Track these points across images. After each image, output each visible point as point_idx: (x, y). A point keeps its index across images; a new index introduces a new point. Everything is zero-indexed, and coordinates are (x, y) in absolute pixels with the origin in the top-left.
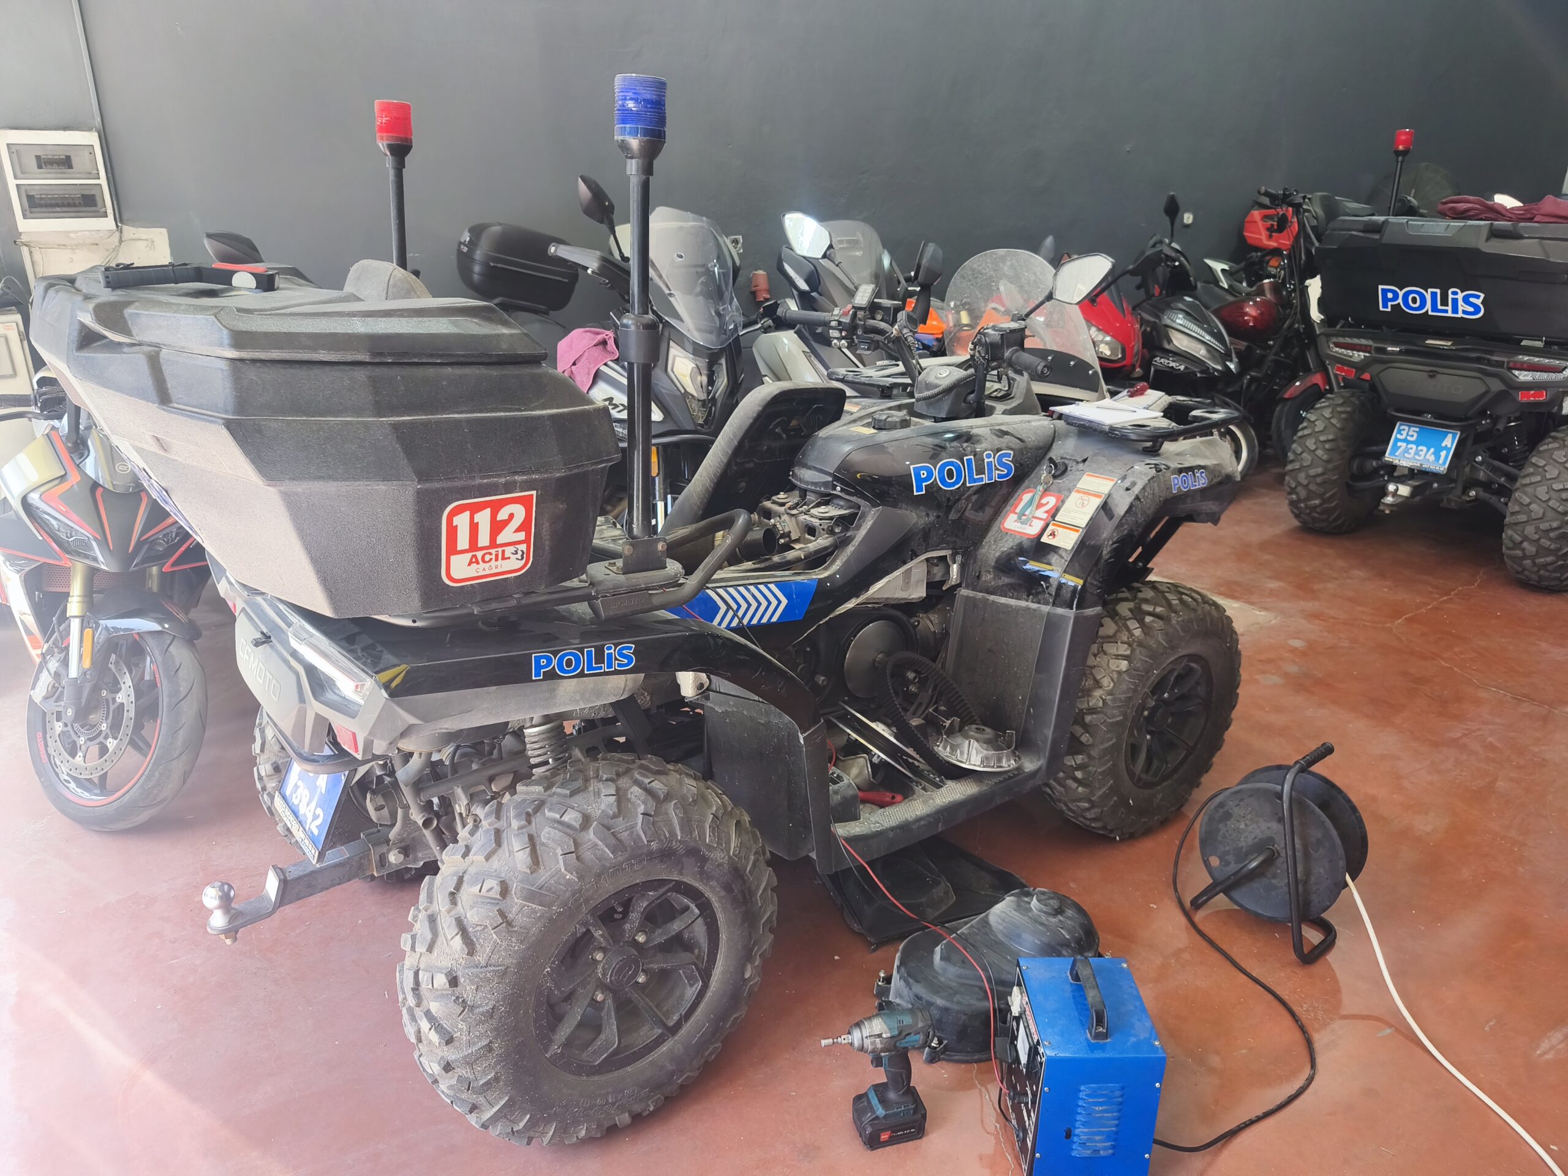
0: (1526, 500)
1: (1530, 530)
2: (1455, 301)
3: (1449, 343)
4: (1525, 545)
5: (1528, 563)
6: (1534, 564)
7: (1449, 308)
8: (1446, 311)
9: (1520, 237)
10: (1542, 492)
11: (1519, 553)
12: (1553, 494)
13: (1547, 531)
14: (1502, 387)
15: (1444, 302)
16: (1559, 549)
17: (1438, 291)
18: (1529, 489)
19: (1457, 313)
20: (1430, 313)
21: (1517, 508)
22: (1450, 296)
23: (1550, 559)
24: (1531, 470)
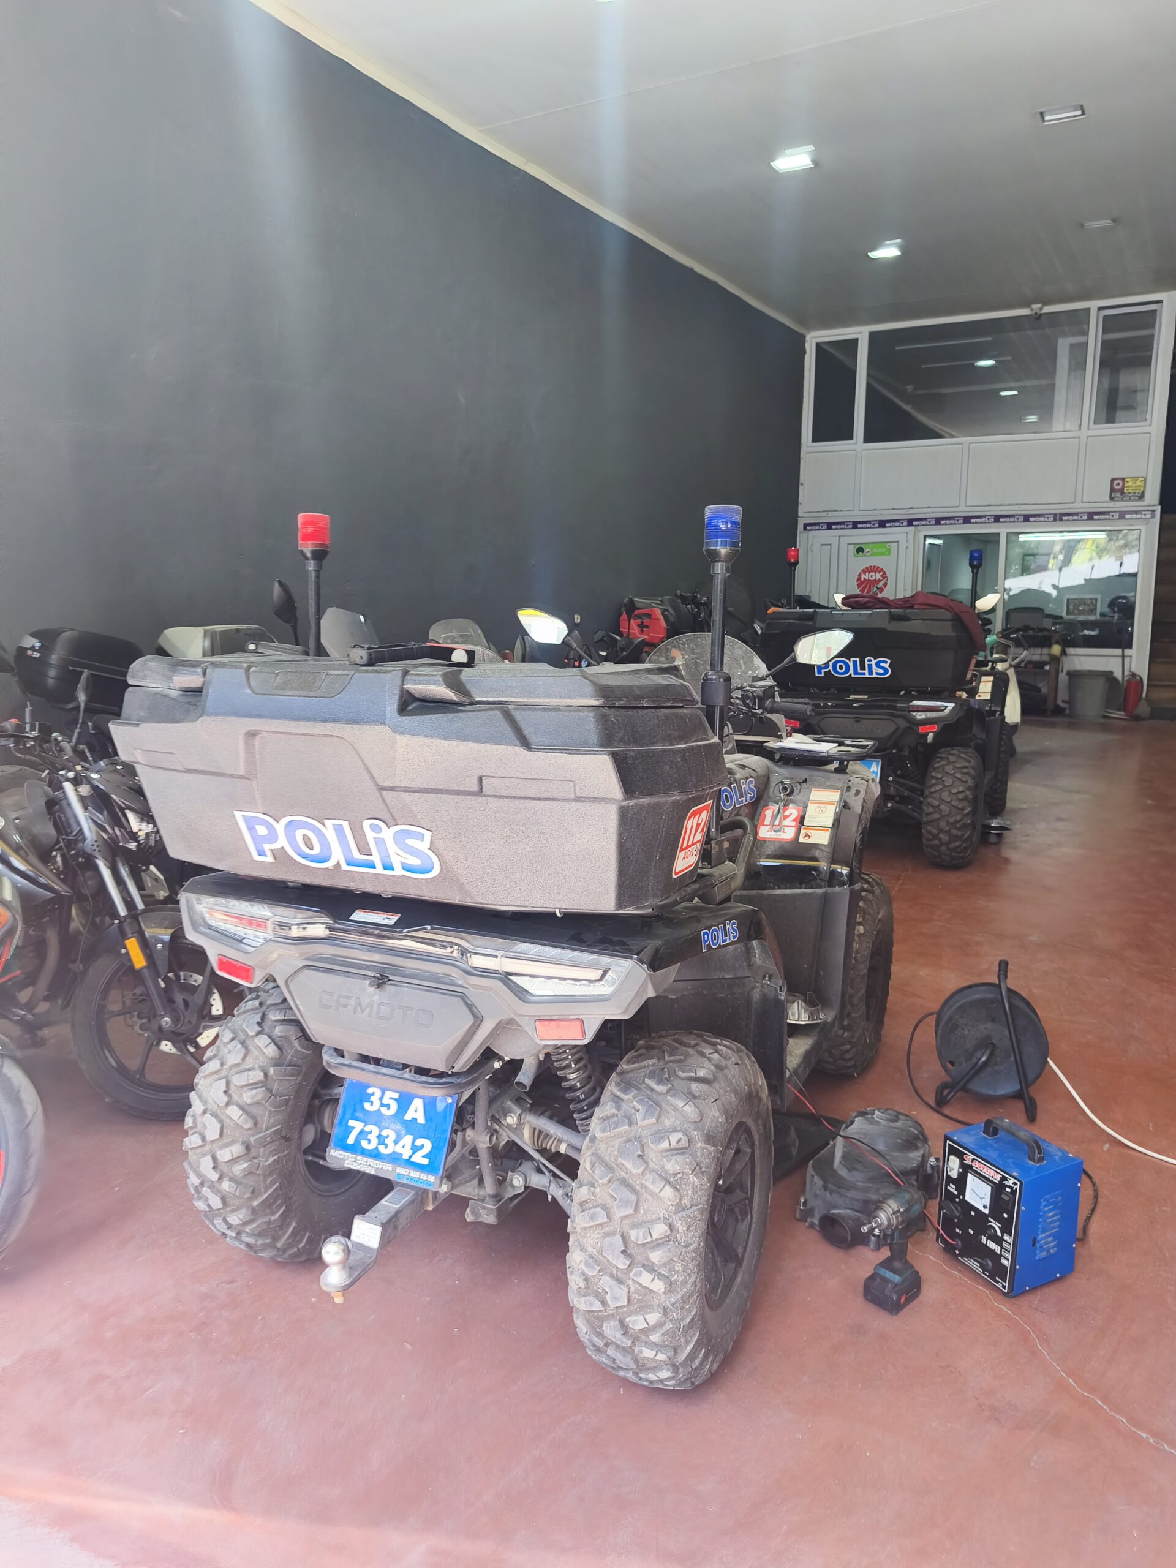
0: (936, 803)
1: (943, 824)
2: (870, 666)
3: (866, 697)
4: (941, 835)
5: (943, 848)
6: (948, 848)
7: (866, 671)
8: (864, 674)
9: (909, 619)
10: (945, 795)
11: (937, 842)
12: (953, 796)
13: (954, 823)
14: (906, 725)
15: (863, 668)
16: (963, 835)
17: (858, 660)
18: (935, 795)
19: (872, 674)
20: (853, 676)
21: (931, 810)
22: (867, 663)
23: (958, 843)
24: (934, 781)
